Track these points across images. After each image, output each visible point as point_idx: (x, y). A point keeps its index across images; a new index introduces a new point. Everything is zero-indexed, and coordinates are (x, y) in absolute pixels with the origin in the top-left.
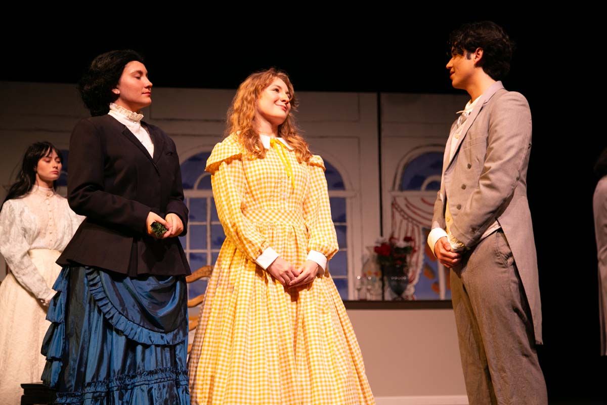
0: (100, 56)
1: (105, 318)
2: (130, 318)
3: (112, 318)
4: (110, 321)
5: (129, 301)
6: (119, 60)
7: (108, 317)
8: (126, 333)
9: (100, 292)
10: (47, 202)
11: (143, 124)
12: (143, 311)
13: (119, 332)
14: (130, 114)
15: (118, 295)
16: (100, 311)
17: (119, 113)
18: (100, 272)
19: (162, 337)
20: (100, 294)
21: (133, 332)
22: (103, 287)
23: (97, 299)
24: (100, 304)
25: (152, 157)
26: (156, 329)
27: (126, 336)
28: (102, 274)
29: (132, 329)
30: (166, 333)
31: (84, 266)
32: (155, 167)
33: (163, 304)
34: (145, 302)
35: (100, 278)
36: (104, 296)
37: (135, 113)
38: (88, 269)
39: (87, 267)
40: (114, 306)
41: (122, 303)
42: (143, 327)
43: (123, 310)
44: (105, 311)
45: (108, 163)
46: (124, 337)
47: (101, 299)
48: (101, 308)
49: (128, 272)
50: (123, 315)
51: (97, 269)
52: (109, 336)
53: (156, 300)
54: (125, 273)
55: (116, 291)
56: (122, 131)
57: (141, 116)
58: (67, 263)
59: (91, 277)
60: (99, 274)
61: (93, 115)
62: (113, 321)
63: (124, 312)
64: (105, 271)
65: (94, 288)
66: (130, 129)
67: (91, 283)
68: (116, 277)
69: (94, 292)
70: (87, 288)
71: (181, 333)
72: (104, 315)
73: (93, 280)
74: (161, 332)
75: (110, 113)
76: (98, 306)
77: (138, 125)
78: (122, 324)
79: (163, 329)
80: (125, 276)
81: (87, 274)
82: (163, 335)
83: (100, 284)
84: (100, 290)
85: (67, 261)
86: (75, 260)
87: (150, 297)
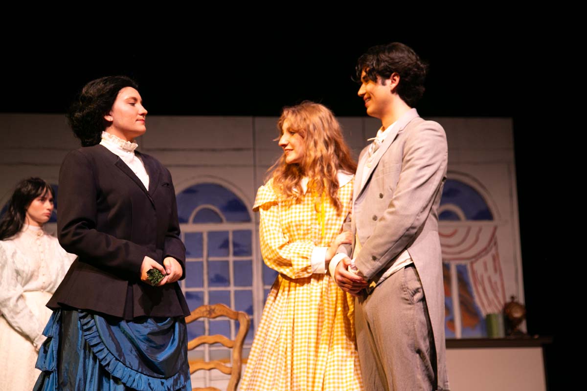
0: (92, 82)
1: (100, 365)
2: (128, 364)
3: (108, 365)
4: (106, 368)
5: (126, 346)
6: (112, 85)
7: (104, 363)
8: (124, 381)
9: (95, 337)
10: (38, 242)
11: (137, 153)
12: (141, 356)
13: (117, 381)
14: (124, 144)
16: (95, 358)
17: (111, 141)
18: (95, 316)
19: (162, 384)
20: (95, 339)
21: (132, 379)
22: (98, 331)
23: (92, 344)
24: (95, 350)
25: (147, 189)
26: (155, 375)
27: (124, 384)
28: (97, 317)
29: (130, 376)
30: (166, 378)
31: (76, 309)
32: (150, 200)
33: (161, 348)
34: (143, 346)
35: (95, 321)
36: (99, 341)
37: (129, 142)
38: (81, 312)
39: (79, 311)
40: (110, 352)
41: (119, 349)
42: (141, 373)
43: (120, 356)
44: (101, 357)
45: (100, 198)
46: (122, 386)
47: (96, 345)
48: (97, 355)
49: (124, 314)
50: (120, 361)
51: (91, 313)
52: (105, 384)
53: (155, 344)
54: (120, 315)
55: (112, 335)
56: (115, 163)
57: (135, 146)
58: (58, 306)
59: (85, 321)
60: (93, 318)
61: (84, 145)
62: (110, 369)
63: (120, 357)
64: (101, 314)
65: (88, 333)
66: (123, 159)
67: (85, 327)
68: (112, 321)
69: (88, 337)
70: (81, 332)
71: (182, 378)
72: (100, 362)
73: (86, 324)
74: (161, 378)
75: (102, 143)
76: (93, 352)
77: (132, 154)
78: (119, 371)
79: (162, 374)
80: (121, 319)
81: (81, 318)
82: (163, 380)
83: (94, 328)
84: (95, 334)
85: (58, 303)
86: (66, 303)
87: (148, 340)
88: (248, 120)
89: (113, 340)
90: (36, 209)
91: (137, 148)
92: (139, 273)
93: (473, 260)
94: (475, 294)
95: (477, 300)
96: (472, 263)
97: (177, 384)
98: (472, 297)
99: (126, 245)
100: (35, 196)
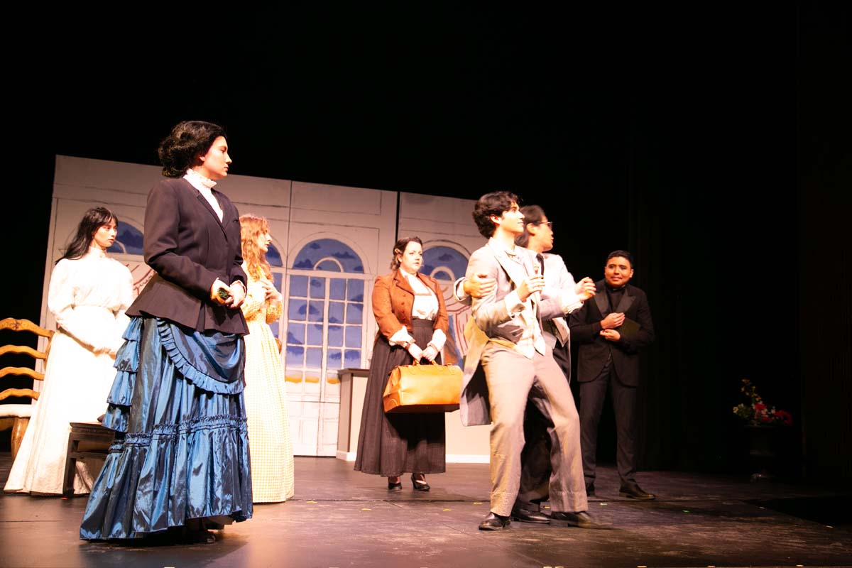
1: (175, 367)
2: (198, 368)
3: (182, 367)
4: (180, 370)
5: (198, 352)
7: (178, 366)
8: (195, 382)
9: (171, 343)
13: (190, 382)
14: (204, 181)
15: (188, 347)
16: (171, 361)
18: (171, 325)
19: (226, 387)
20: (171, 345)
21: (201, 381)
22: (173, 338)
23: (169, 349)
24: (171, 354)
25: (221, 222)
26: (221, 378)
27: (195, 385)
28: (173, 326)
29: (200, 378)
30: (229, 383)
31: (155, 317)
32: (224, 232)
33: (227, 356)
34: (213, 353)
35: (171, 330)
36: (175, 347)
38: (159, 321)
39: (158, 319)
40: (184, 357)
41: (191, 355)
42: (209, 376)
43: (192, 360)
44: (176, 361)
46: (193, 386)
47: (171, 350)
48: (173, 358)
49: (197, 326)
50: (192, 366)
51: (168, 322)
52: (178, 384)
53: (222, 353)
54: (194, 327)
55: (185, 343)
57: (214, 184)
58: (140, 314)
59: (163, 329)
60: (169, 327)
62: (183, 371)
64: (177, 324)
65: (165, 339)
66: (203, 194)
67: (163, 335)
68: (187, 330)
69: (165, 343)
70: (158, 337)
72: (175, 365)
73: (163, 332)
74: (225, 382)
75: (185, 177)
76: (169, 357)
78: (190, 373)
79: (226, 378)
80: (194, 330)
81: (159, 326)
82: (227, 385)
83: (171, 335)
84: (171, 341)
85: (140, 311)
86: (147, 311)
87: (216, 350)
88: (288, 182)
89: (186, 347)
90: (102, 235)
91: (215, 186)
92: (210, 293)
93: (458, 312)
94: (457, 339)
95: (458, 344)
96: (457, 315)
97: (237, 389)
98: (454, 342)
99: (198, 268)
100: (102, 224)
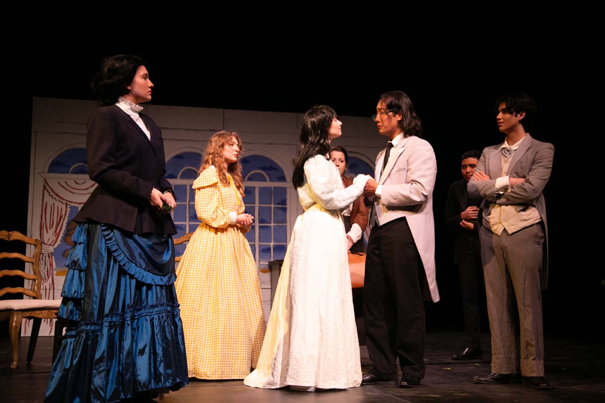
1: (119, 265)
2: (138, 264)
4: (123, 267)
5: (137, 251)
7: (122, 264)
8: (136, 276)
9: (114, 245)
12: (149, 259)
13: (131, 276)
14: (133, 106)
15: (129, 248)
16: (115, 261)
19: (162, 279)
20: (114, 247)
21: (141, 275)
22: (116, 240)
23: (113, 250)
24: (115, 254)
25: (150, 139)
26: (157, 272)
27: (136, 279)
28: (115, 230)
29: (140, 273)
30: (164, 276)
31: (100, 223)
33: (161, 254)
35: (114, 234)
36: (117, 248)
37: (137, 106)
38: (103, 226)
39: (102, 224)
40: (126, 256)
41: (132, 254)
42: (148, 271)
43: (133, 259)
44: (120, 259)
46: (134, 280)
47: (115, 251)
48: (117, 258)
49: (135, 230)
50: (133, 263)
51: (111, 227)
52: (123, 279)
53: (157, 251)
54: (133, 231)
55: (127, 245)
59: (107, 233)
60: (112, 231)
62: (126, 268)
64: (119, 229)
65: (109, 242)
66: (132, 117)
68: (127, 234)
69: (109, 245)
70: (104, 239)
72: (119, 263)
73: (107, 235)
74: (161, 276)
75: (117, 104)
76: (114, 256)
77: (138, 115)
78: (133, 269)
79: (162, 273)
80: (134, 234)
81: (103, 231)
83: (114, 238)
84: (114, 243)
85: (86, 218)
86: (92, 218)
87: (152, 249)
88: (220, 111)
97: (170, 281)
